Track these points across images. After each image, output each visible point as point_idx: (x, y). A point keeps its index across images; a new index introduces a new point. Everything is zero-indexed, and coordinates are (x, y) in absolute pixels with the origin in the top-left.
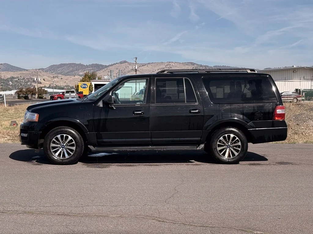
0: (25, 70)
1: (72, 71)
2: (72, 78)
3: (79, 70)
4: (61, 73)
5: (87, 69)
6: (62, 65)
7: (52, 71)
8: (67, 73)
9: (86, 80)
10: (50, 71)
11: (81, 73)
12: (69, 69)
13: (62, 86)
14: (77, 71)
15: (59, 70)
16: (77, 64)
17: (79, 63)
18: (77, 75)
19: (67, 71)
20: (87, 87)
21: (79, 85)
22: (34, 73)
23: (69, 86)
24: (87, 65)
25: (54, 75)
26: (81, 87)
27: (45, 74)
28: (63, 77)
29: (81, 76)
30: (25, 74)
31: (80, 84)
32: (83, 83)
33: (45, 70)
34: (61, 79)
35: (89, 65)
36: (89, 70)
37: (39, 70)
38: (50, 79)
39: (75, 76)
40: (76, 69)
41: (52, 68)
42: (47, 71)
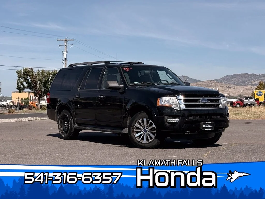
0: (200, 81)
1: (244, 81)
2: (245, 88)
3: (251, 80)
4: (233, 84)
5: (259, 79)
6: (235, 76)
7: (225, 82)
8: (240, 83)
9: (261, 88)
10: (224, 81)
11: (254, 83)
12: (242, 79)
13: (235, 96)
14: (250, 81)
15: (232, 81)
16: (250, 74)
17: (252, 73)
18: (250, 85)
19: (240, 81)
20: (262, 95)
21: (254, 93)
22: (208, 84)
23: (242, 96)
24: (259, 75)
25: (227, 86)
26: (257, 95)
27: (219, 84)
28: (236, 87)
29: (254, 85)
30: (200, 85)
31: (256, 92)
32: (259, 91)
33: (219, 81)
34: (235, 89)
35: (262, 75)
36: (261, 79)
37: (213, 80)
38: (223, 89)
39: (247, 86)
40: (249, 79)
41: (225, 79)
42: (220, 82)
